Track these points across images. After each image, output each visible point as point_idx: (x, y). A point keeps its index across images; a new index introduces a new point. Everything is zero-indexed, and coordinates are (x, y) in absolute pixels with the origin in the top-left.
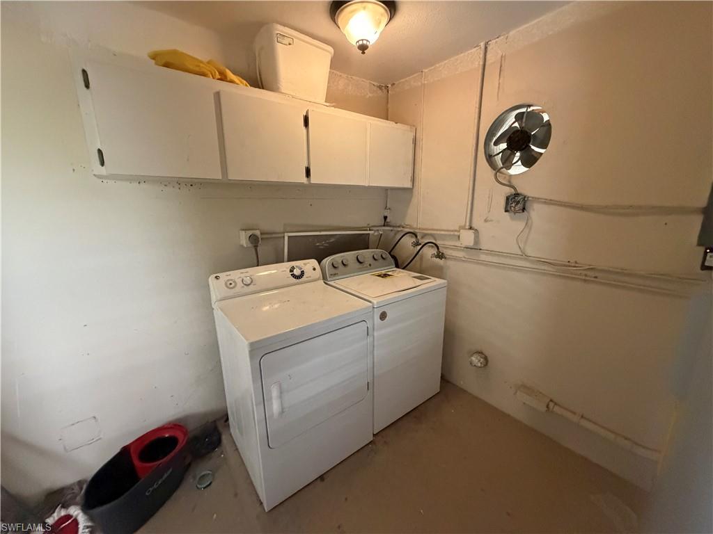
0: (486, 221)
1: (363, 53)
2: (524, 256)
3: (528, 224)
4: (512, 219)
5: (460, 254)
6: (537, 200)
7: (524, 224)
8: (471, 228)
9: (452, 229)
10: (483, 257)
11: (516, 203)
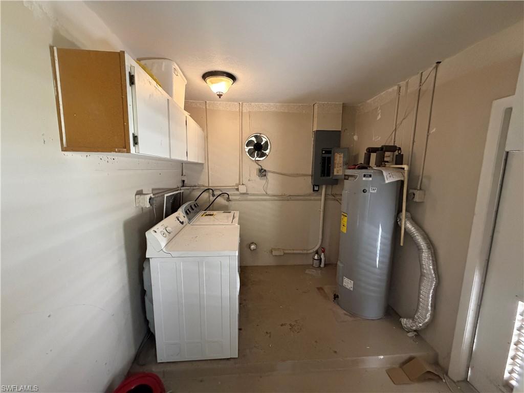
0: (249, 180)
1: (220, 98)
2: (267, 194)
3: (267, 182)
4: (260, 179)
5: (237, 198)
6: (270, 171)
7: (265, 181)
8: (243, 184)
9: (232, 185)
10: (249, 197)
11: (262, 172)
